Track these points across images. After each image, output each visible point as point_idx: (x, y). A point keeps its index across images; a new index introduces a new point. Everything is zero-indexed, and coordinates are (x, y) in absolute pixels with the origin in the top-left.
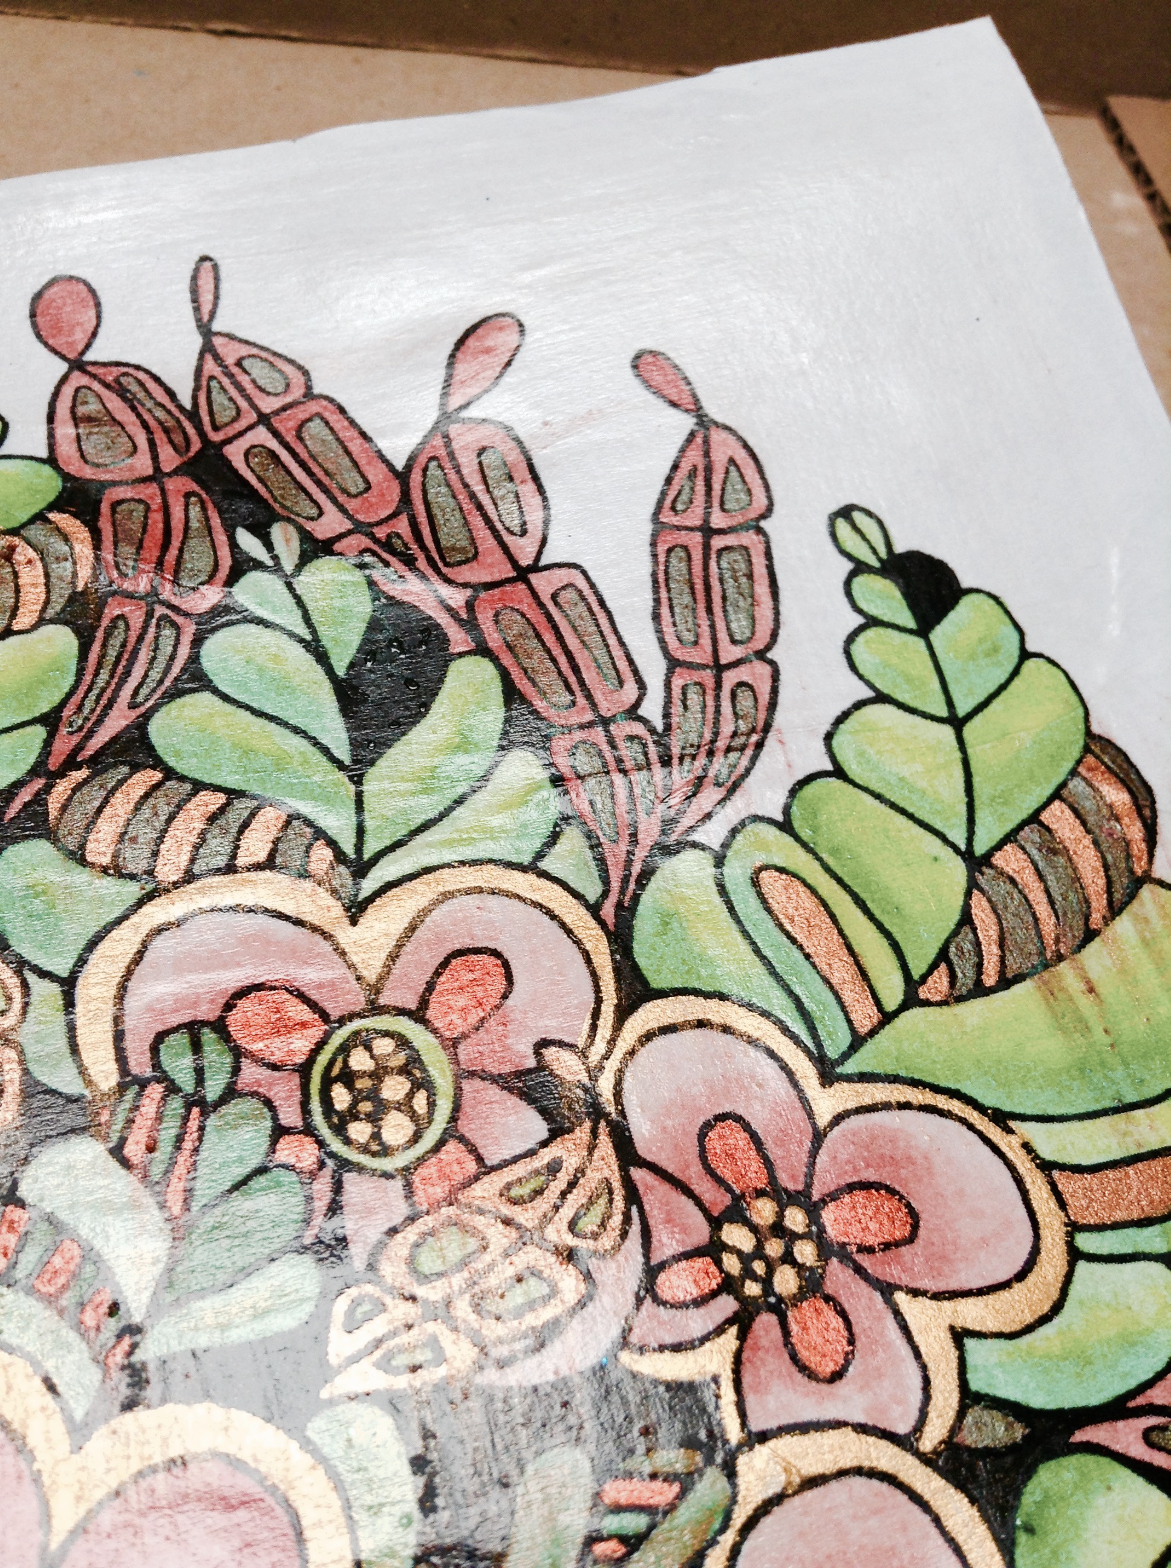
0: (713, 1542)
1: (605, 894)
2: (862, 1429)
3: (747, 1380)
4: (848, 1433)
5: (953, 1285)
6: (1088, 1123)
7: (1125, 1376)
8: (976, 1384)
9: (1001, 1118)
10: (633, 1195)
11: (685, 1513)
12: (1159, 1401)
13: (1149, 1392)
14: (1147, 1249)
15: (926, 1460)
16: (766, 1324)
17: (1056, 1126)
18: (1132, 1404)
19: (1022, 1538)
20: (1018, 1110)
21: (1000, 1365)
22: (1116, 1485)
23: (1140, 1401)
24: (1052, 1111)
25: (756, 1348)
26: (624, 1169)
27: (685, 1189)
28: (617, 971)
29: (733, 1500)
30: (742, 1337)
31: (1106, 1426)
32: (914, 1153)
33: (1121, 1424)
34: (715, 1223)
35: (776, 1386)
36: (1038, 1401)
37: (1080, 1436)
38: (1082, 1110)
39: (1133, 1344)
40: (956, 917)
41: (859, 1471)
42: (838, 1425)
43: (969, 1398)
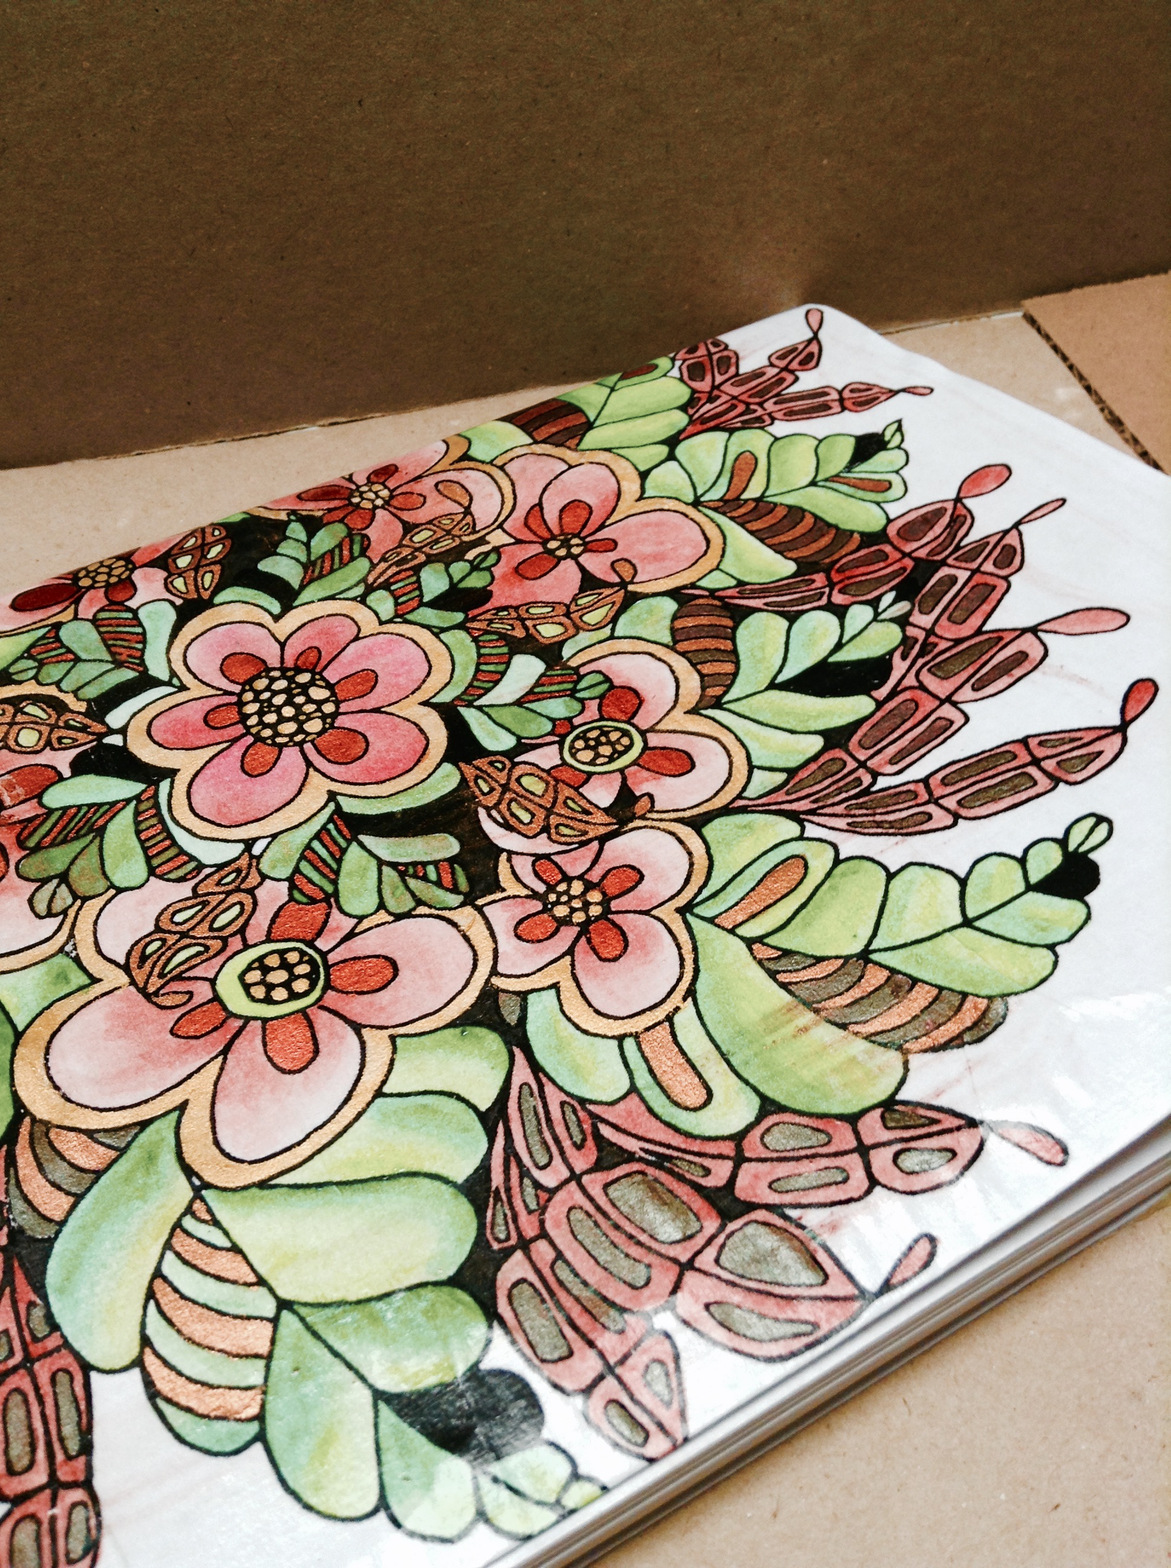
0: (430, 907)
1: (750, 799)
2: (496, 951)
3: (506, 902)
4: (492, 946)
5: (582, 981)
6: (707, 1038)
7: (556, 1070)
8: (531, 998)
9: (691, 993)
10: (583, 844)
11: (440, 892)
12: (546, 1089)
13: (550, 1084)
14: (636, 1075)
15: (488, 981)
16: (538, 906)
17: (698, 1022)
18: (541, 1075)
19: (458, 1031)
20: (700, 1002)
21: (545, 1008)
22: (495, 1071)
23: (544, 1080)
24: (706, 1019)
25: (523, 903)
26: (596, 838)
27: (595, 862)
28: (705, 813)
29: (450, 909)
30: (527, 897)
31: (526, 1063)
32: (652, 955)
33: (529, 1070)
34: (580, 877)
35: (507, 915)
36: (531, 1028)
37: (517, 1051)
38: (713, 1034)
39: (576, 1073)
40: (818, 954)
41: (475, 954)
42: (495, 941)
43: (523, 995)
